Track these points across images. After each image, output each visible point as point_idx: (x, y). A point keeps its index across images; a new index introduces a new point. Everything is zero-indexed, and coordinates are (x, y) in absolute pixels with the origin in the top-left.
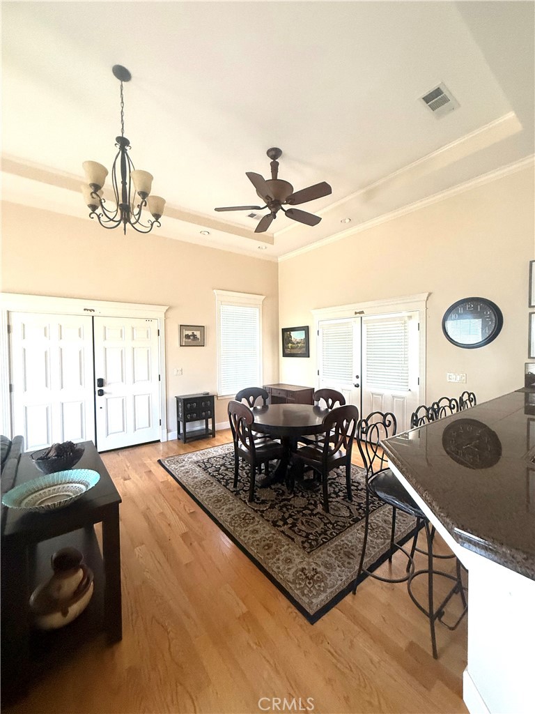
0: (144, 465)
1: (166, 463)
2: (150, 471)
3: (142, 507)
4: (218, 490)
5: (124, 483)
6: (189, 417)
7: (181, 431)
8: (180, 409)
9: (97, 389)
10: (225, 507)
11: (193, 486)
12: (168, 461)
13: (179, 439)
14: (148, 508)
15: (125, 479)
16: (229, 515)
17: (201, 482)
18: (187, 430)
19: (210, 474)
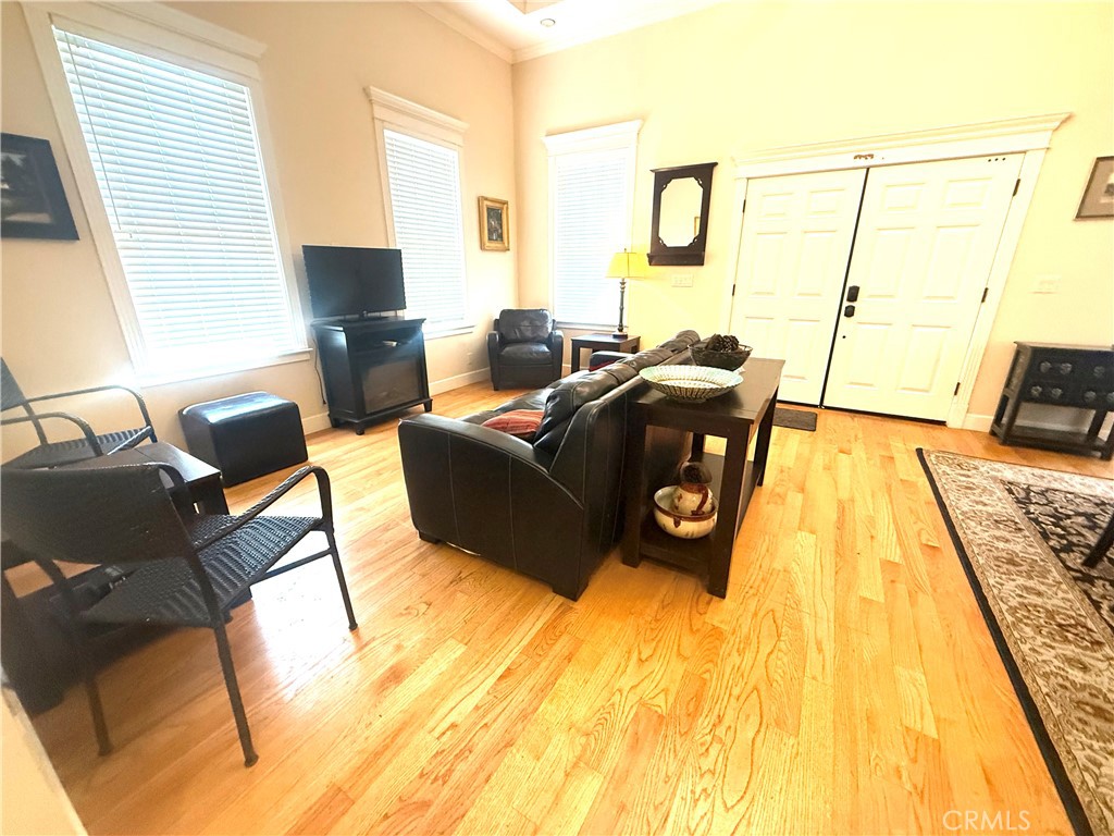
0: (887, 447)
1: (931, 460)
2: (892, 458)
3: (844, 495)
4: (1026, 545)
5: (836, 454)
6: (1036, 391)
7: (1005, 420)
8: (1019, 371)
9: (846, 304)
10: (1021, 581)
11: (963, 513)
12: (937, 457)
13: (993, 433)
14: (852, 500)
15: (842, 451)
16: (1021, 596)
17: (990, 515)
18: (1019, 422)
19: (1028, 513)
